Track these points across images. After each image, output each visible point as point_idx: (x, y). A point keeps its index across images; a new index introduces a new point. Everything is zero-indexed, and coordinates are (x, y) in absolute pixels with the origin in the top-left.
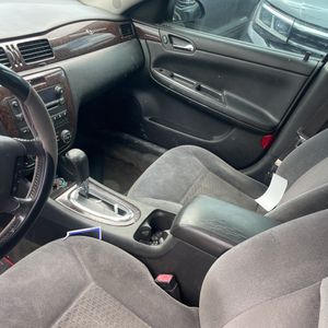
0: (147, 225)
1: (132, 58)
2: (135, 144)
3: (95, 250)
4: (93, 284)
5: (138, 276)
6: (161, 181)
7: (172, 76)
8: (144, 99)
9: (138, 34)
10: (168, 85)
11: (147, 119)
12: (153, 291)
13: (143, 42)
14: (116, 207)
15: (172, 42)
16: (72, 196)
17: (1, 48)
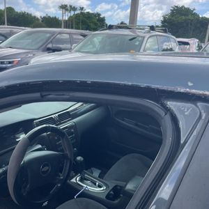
0: (112, 192)
14: (97, 184)
16: (78, 179)
17: (52, 117)
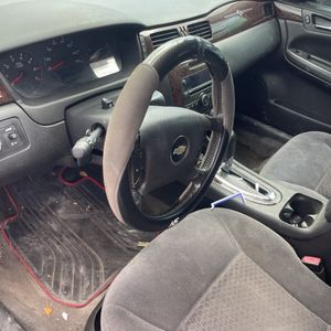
0: (289, 207)
1: (272, 39)
2: (255, 127)
3: (243, 224)
4: (242, 253)
5: (286, 254)
6: (294, 166)
7: (309, 58)
8: (272, 81)
9: (277, 14)
10: (304, 67)
11: (272, 102)
12: (302, 270)
13: (282, 22)
14: (257, 186)
15: (314, 23)
17: (176, 30)
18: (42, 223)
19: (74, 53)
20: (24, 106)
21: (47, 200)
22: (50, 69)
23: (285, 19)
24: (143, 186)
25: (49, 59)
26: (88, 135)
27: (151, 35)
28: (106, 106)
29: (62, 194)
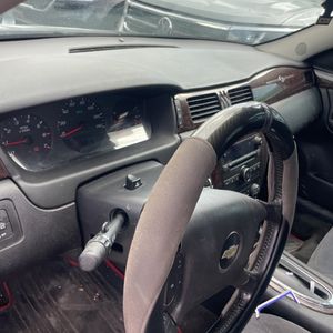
9: (318, 83)
11: (311, 175)
13: (323, 91)
17: (215, 94)
18: (38, 315)
19: (96, 117)
20: (22, 183)
21: (48, 284)
22: (64, 134)
23: (328, 88)
24: (179, 308)
25: (63, 123)
26: (105, 231)
27: (188, 99)
28: (130, 186)
29: (68, 276)
